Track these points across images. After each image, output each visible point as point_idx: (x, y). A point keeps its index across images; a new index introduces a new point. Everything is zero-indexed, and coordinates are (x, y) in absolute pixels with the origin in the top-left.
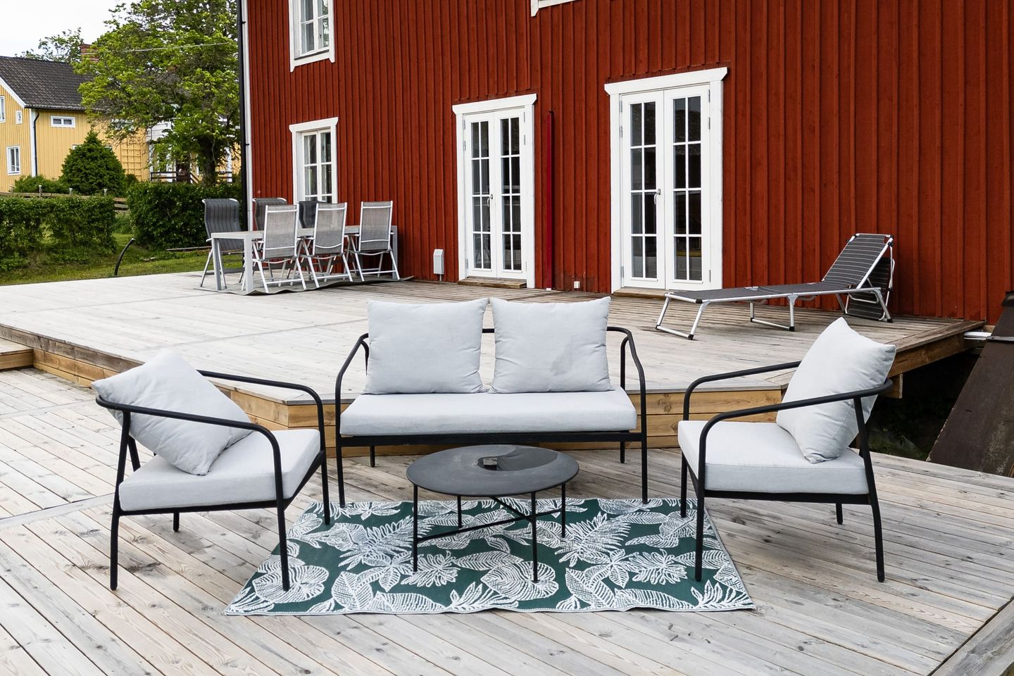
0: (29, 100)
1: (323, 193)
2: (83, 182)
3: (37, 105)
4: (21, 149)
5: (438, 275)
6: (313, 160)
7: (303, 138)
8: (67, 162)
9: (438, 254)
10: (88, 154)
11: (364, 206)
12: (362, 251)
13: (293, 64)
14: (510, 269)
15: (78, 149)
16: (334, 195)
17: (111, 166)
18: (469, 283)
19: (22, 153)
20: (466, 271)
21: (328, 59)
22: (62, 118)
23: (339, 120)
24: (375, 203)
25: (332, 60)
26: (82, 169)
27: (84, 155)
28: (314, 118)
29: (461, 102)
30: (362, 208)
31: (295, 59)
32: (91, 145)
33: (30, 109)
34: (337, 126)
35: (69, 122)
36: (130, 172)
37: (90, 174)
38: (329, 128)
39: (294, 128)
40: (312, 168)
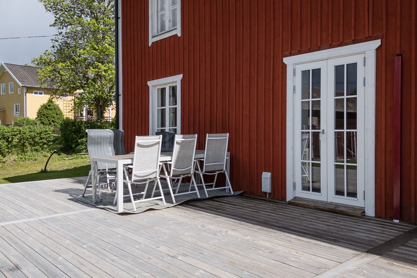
0: (24, 84)
1: (170, 126)
2: (45, 120)
3: (27, 86)
4: (20, 105)
5: (266, 193)
6: (163, 104)
7: (156, 90)
8: (39, 111)
9: (266, 177)
10: (48, 107)
11: (208, 137)
12: (206, 172)
13: (151, 41)
14: (344, 195)
15: (44, 105)
16: (179, 128)
17: (58, 113)
18: (296, 203)
19: (20, 107)
20: (293, 193)
21: (177, 34)
22: (38, 92)
23: (183, 76)
24: (216, 135)
25: (179, 35)
26: (45, 114)
27: (46, 108)
28: (165, 76)
29: (291, 54)
30: (207, 138)
31: (152, 37)
32: (50, 103)
33: (24, 87)
34: (181, 80)
35: (41, 94)
36: (68, 116)
37: (49, 116)
38: (176, 82)
39: (150, 83)
40: (162, 110)
